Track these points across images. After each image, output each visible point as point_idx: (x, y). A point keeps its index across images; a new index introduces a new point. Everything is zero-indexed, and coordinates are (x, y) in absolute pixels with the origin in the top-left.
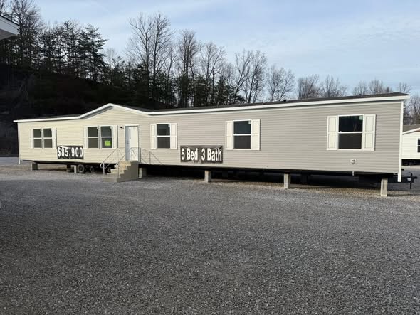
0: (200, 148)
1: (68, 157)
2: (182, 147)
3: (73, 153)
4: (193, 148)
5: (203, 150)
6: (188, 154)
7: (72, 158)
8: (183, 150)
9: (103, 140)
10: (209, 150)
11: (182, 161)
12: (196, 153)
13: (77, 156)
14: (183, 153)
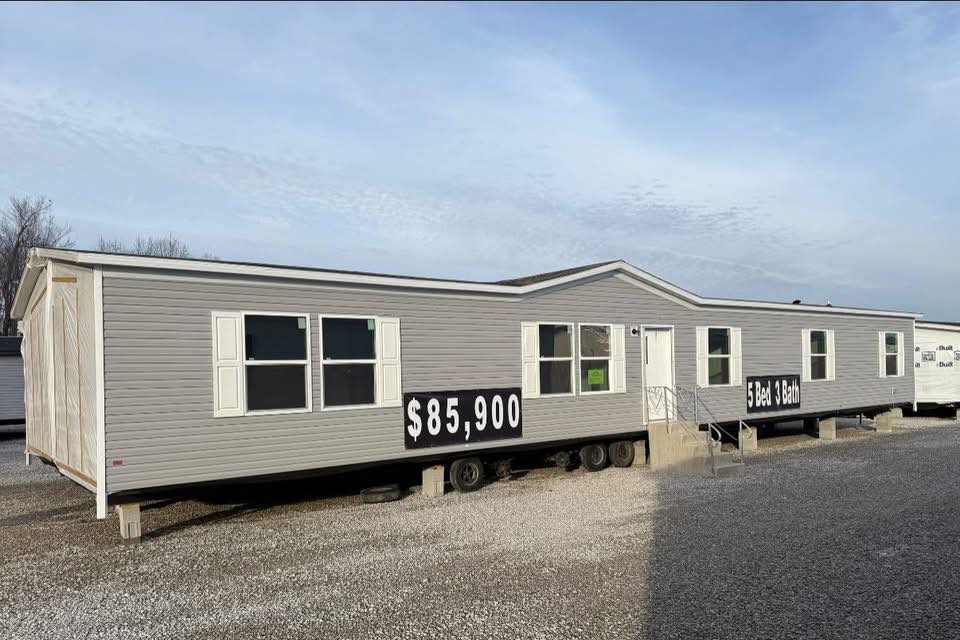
0: (773, 379)
1: (459, 437)
2: (749, 379)
3: (482, 415)
4: (765, 381)
5: (777, 384)
6: (758, 394)
7: (477, 436)
8: (750, 385)
9: (586, 366)
10: (785, 383)
11: (750, 410)
12: (769, 390)
13: (498, 425)
14: (750, 393)
